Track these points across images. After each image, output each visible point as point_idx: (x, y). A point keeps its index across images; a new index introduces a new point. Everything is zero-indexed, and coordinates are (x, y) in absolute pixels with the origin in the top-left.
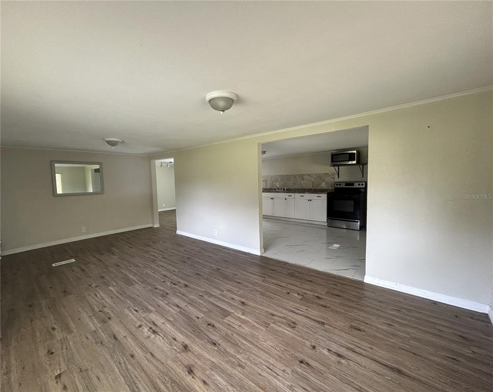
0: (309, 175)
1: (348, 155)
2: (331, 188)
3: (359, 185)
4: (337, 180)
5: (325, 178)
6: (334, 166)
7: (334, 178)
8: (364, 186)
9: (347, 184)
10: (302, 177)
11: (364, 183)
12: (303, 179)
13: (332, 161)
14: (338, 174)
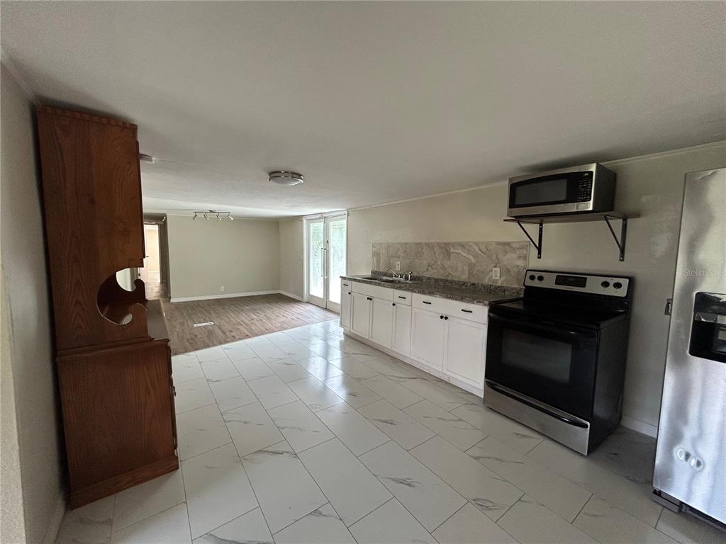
0: (462, 246)
1: (564, 183)
2: (515, 286)
3: (606, 284)
4: (534, 263)
5: (501, 256)
6: (518, 219)
7: (525, 258)
8: (622, 292)
9: (563, 278)
10: (446, 249)
11: (625, 282)
12: (448, 254)
13: (512, 204)
14: (539, 249)
